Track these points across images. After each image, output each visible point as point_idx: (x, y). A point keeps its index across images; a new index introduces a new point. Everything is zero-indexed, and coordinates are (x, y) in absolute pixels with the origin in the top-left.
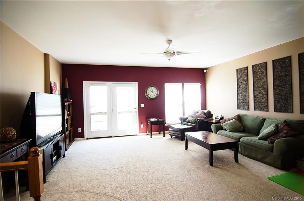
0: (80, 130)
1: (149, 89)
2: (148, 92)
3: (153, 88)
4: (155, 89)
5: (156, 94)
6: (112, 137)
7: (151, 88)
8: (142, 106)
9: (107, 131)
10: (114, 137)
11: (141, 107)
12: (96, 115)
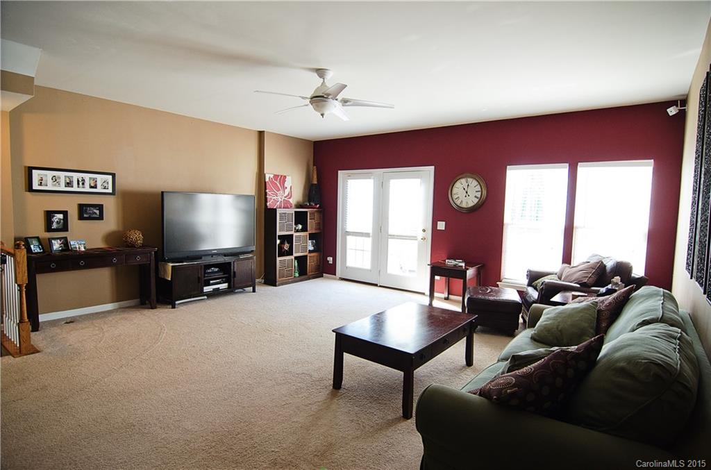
0: (330, 259)
1: (458, 184)
2: (455, 190)
3: (470, 180)
4: (475, 183)
5: (478, 198)
6: (376, 285)
7: (463, 181)
8: (441, 226)
9: (371, 271)
10: (380, 286)
11: (438, 228)
12: (353, 235)
